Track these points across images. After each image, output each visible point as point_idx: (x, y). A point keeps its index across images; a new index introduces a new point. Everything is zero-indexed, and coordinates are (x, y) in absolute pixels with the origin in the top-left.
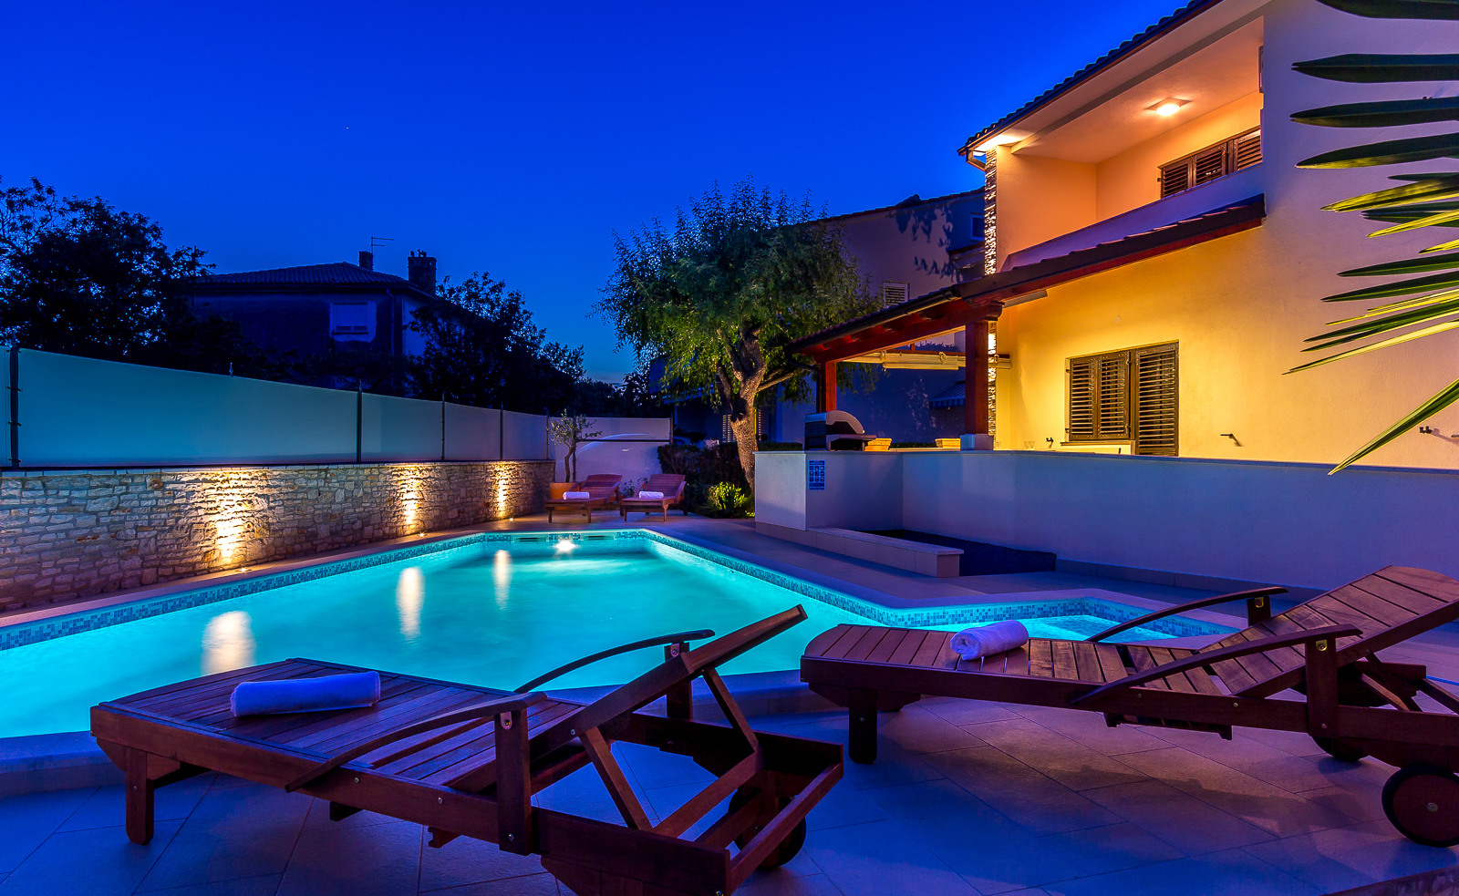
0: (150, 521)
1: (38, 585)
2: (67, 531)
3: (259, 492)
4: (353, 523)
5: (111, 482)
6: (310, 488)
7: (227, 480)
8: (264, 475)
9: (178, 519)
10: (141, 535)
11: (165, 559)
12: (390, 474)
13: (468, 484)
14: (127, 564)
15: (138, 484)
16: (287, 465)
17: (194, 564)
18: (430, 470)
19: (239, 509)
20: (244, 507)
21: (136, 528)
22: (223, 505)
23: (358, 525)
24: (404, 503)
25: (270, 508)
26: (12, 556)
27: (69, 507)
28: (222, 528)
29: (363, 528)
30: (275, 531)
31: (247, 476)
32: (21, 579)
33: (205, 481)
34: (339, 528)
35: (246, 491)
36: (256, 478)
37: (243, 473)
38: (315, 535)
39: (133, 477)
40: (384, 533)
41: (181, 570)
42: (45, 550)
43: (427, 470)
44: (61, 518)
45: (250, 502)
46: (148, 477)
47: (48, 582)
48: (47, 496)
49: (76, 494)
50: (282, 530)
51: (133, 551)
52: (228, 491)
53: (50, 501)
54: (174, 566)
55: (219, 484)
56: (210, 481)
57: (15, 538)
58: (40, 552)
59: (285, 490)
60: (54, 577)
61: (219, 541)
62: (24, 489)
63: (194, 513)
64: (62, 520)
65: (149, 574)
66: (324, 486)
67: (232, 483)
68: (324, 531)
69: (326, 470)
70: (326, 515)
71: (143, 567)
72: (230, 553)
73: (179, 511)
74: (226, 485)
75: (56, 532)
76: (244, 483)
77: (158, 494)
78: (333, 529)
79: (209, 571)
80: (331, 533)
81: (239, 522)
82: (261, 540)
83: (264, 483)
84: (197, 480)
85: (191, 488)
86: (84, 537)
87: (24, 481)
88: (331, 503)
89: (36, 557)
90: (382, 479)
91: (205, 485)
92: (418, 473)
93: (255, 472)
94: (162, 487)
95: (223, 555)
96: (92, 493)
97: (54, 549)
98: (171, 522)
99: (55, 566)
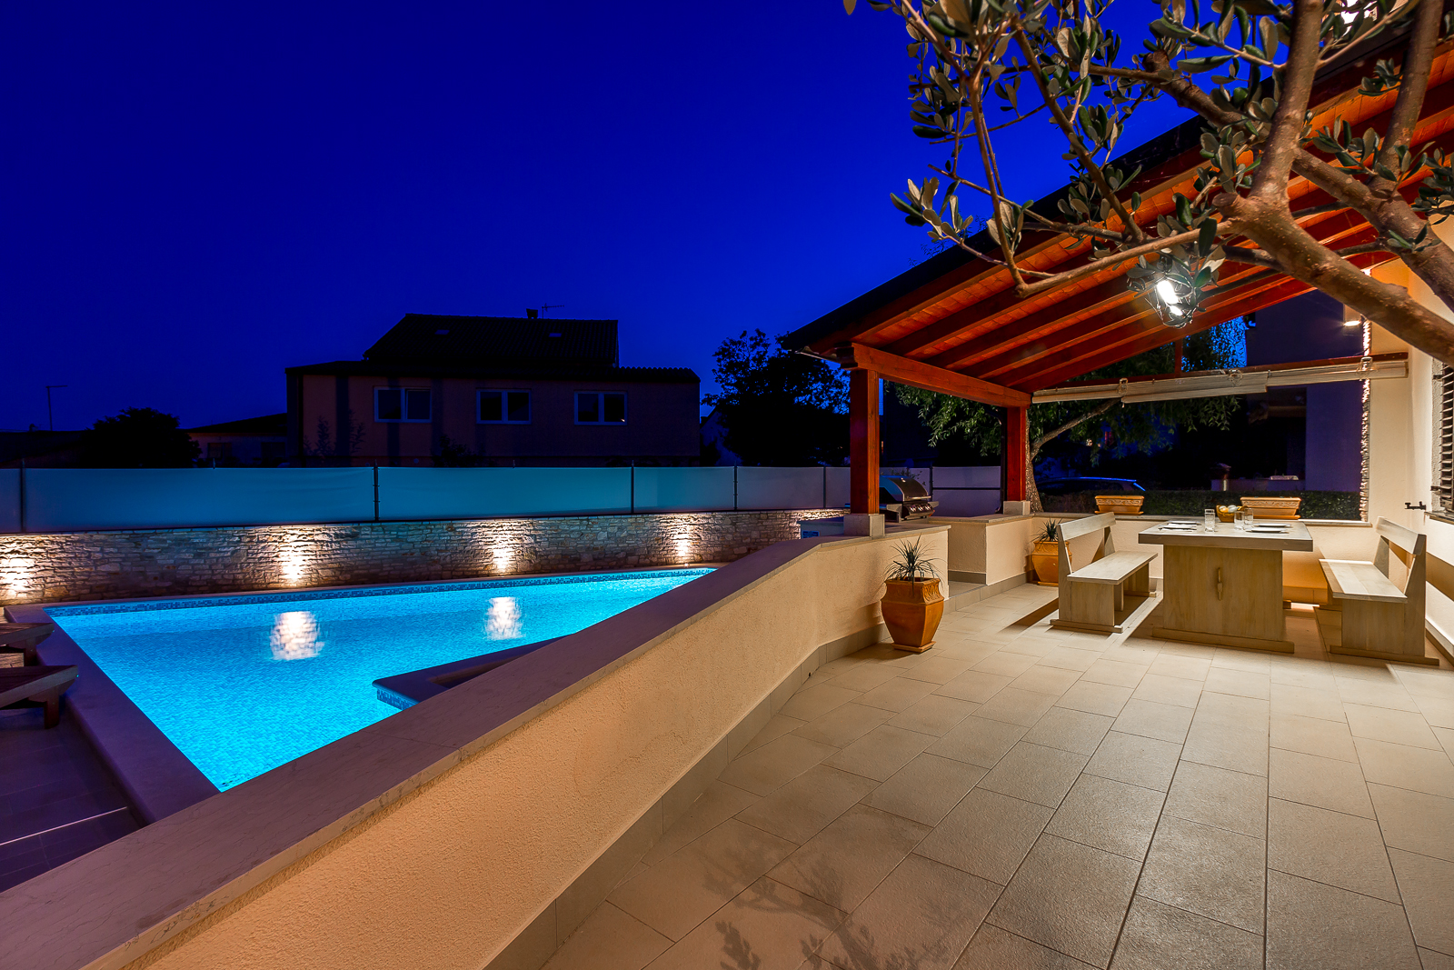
0: (446, 547)
1: (380, 574)
2: (397, 551)
3: (528, 533)
4: (617, 554)
5: (421, 527)
6: (573, 531)
7: (502, 527)
8: (532, 523)
9: (465, 547)
10: (440, 554)
11: (457, 567)
12: (658, 521)
13: (761, 528)
14: (432, 568)
15: (438, 529)
16: (549, 517)
17: (477, 571)
18: (708, 518)
19: (511, 542)
20: (514, 542)
21: (437, 550)
22: (498, 540)
23: (622, 555)
24: (674, 541)
25: (537, 542)
26: (367, 561)
27: (397, 539)
28: (496, 553)
29: (626, 557)
30: (541, 556)
31: (517, 524)
32: (372, 571)
33: (484, 527)
34: (602, 556)
35: (516, 532)
36: (525, 525)
37: (514, 522)
38: (579, 560)
39: (434, 525)
40: (651, 561)
41: (467, 573)
42: (384, 559)
43: (703, 518)
44: (393, 545)
45: (519, 539)
46: (445, 525)
47: (386, 573)
48: (385, 534)
49: (400, 534)
50: (548, 555)
51: (436, 562)
52: (502, 532)
53: (386, 536)
54: (463, 571)
55: (495, 529)
56: (488, 527)
57: (369, 552)
58: (381, 559)
59: (549, 532)
60: (389, 571)
61: (495, 560)
62: (372, 531)
63: (477, 544)
64: (395, 545)
65: (446, 573)
66: (586, 529)
67: (504, 528)
68: (586, 558)
69: (588, 520)
70: (589, 548)
71: (443, 570)
72: (504, 567)
73: (466, 543)
74: (500, 529)
75: (390, 551)
76: (514, 528)
77: (452, 533)
78: (596, 557)
79: (488, 575)
80: (594, 559)
81: (512, 550)
82: (530, 561)
83: (532, 528)
84: (479, 526)
85: (474, 530)
86: (406, 554)
87: (372, 527)
88: (594, 540)
89: (379, 562)
90: (648, 525)
91: (484, 529)
92: (692, 520)
93: (523, 521)
94: (454, 530)
95: (499, 567)
96: (410, 533)
97: (389, 558)
98: (461, 548)
99: (390, 566)
